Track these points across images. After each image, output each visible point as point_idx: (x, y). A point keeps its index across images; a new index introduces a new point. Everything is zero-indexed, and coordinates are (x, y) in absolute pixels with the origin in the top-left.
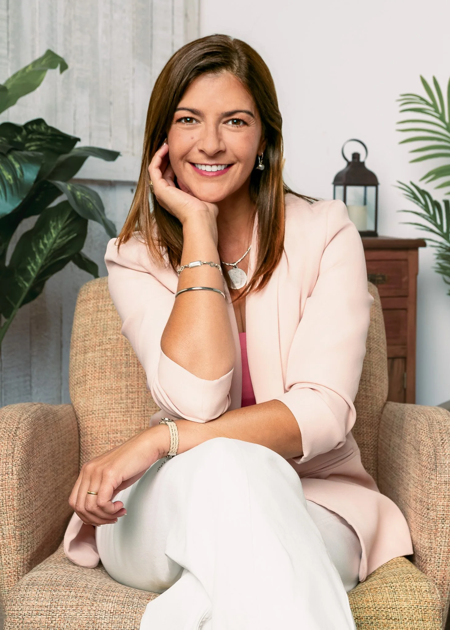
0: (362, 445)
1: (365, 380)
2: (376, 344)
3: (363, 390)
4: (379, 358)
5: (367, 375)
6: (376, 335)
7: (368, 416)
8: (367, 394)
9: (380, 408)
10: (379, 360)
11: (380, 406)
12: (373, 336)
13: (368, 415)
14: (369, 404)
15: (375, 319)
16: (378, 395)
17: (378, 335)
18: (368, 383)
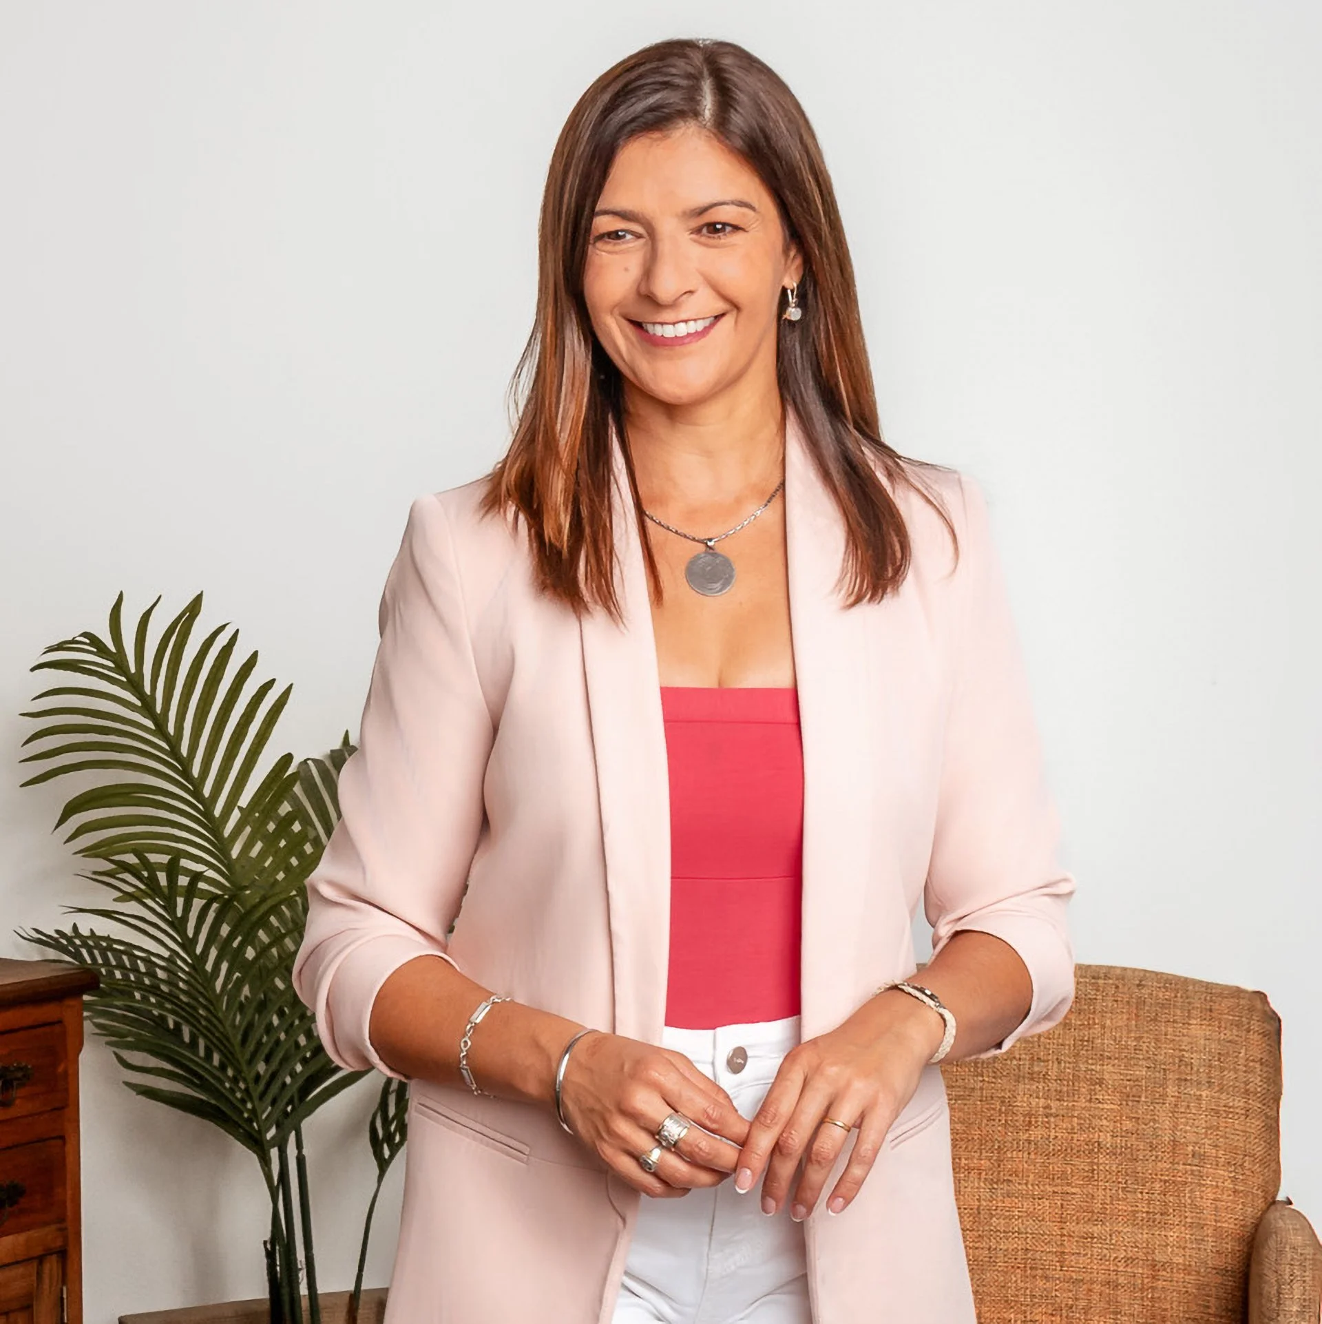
0: (1224, 1272)
1: (1235, 1164)
2: (1260, 1102)
3: (1229, 1181)
4: (1263, 1127)
5: (1238, 1154)
6: (1260, 1086)
7: (1236, 1224)
8: (1237, 1187)
9: (1259, 1211)
10: (1263, 1129)
11: (1259, 1208)
12: (1256, 1089)
13: (1236, 1222)
14: (1238, 1205)
15: (1262, 1059)
16: (1257, 1190)
17: (1265, 1086)
18: (1239, 1168)
